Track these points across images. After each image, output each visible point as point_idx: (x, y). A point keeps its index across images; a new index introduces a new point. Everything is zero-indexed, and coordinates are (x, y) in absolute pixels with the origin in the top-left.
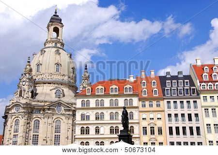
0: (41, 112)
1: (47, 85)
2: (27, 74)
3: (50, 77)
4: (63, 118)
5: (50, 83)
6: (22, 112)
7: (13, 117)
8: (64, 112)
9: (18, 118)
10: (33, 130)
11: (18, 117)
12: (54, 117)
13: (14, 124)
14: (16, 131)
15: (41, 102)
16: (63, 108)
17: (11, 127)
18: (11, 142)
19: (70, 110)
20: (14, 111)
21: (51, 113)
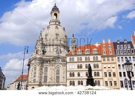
0: (48, 63)
1: (51, 46)
2: (40, 41)
3: (53, 42)
4: (61, 65)
6: (38, 63)
7: (33, 65)
8: (61, 62)
10: (44, 73)
12: (56, 65)
13: (33, 69)
14: (35, 73)
15: (48, 57)
16: (60, 60)
17: (32, 71)
18: (32, 79)
19: (64, 61)
20: (33, 62)
21: (54, 63)
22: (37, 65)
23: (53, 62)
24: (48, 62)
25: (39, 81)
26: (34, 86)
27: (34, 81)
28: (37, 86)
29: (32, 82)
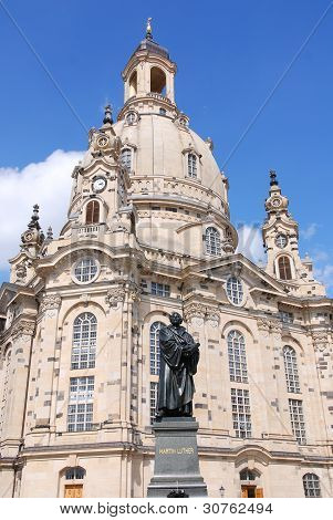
0: (173, 295)
1: (163, 212)
3: (169, 189)
4: (251, 323)
5: (174, 210)
6: (112, 282)
7: (67, 304)
8: (250, 304)
9: (90, 309)
10: (147, 361)
11: (86, 304)
12: (225, 318)
13: (69, 331)
14: (83, 361)
16: (246, 289)
17: (58, 343)
18: (61, 407)
19: (269, 296)
20: (65, 279)
21: (209, 300)
22: (100, 300)
23: (206, 294)
24: (168, 288)
25: (125, 421)
26: (83, 463)
27: (81, 418)
28: (117, 459)
29: (61, 425)
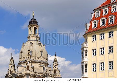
2: (29, 58)
3: (38, 59)
5: (39, 63)
15: (38, 74)
